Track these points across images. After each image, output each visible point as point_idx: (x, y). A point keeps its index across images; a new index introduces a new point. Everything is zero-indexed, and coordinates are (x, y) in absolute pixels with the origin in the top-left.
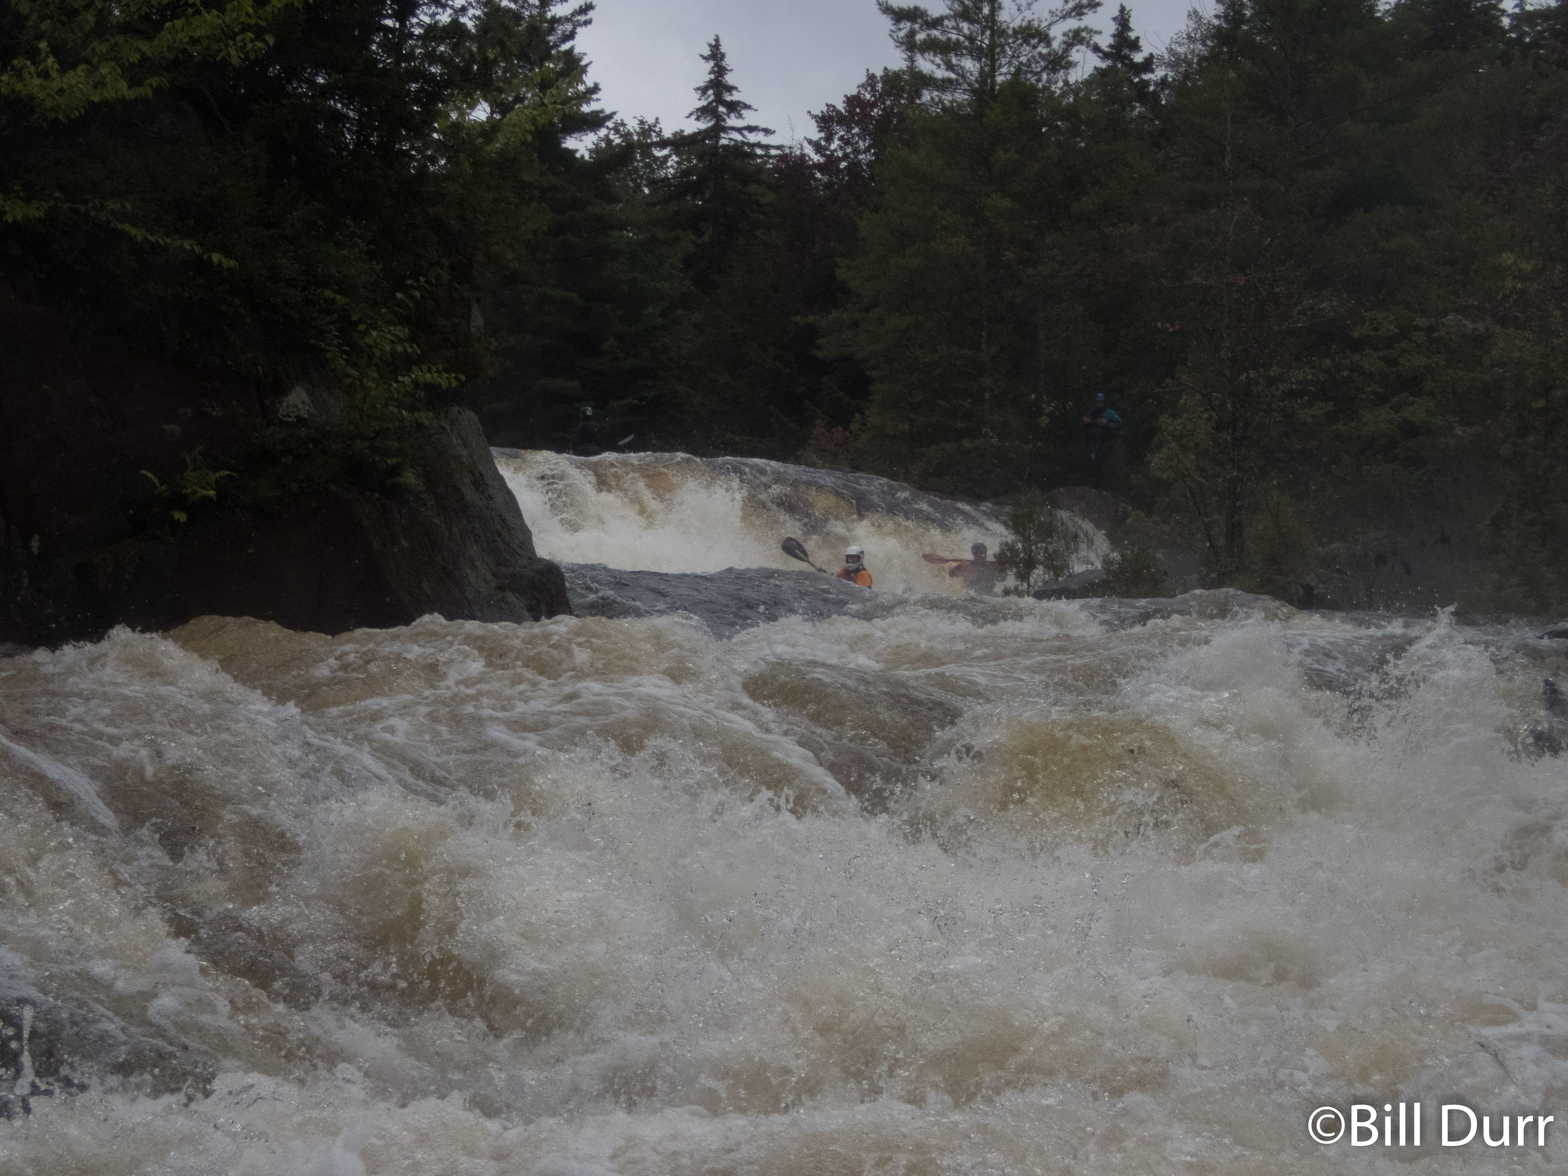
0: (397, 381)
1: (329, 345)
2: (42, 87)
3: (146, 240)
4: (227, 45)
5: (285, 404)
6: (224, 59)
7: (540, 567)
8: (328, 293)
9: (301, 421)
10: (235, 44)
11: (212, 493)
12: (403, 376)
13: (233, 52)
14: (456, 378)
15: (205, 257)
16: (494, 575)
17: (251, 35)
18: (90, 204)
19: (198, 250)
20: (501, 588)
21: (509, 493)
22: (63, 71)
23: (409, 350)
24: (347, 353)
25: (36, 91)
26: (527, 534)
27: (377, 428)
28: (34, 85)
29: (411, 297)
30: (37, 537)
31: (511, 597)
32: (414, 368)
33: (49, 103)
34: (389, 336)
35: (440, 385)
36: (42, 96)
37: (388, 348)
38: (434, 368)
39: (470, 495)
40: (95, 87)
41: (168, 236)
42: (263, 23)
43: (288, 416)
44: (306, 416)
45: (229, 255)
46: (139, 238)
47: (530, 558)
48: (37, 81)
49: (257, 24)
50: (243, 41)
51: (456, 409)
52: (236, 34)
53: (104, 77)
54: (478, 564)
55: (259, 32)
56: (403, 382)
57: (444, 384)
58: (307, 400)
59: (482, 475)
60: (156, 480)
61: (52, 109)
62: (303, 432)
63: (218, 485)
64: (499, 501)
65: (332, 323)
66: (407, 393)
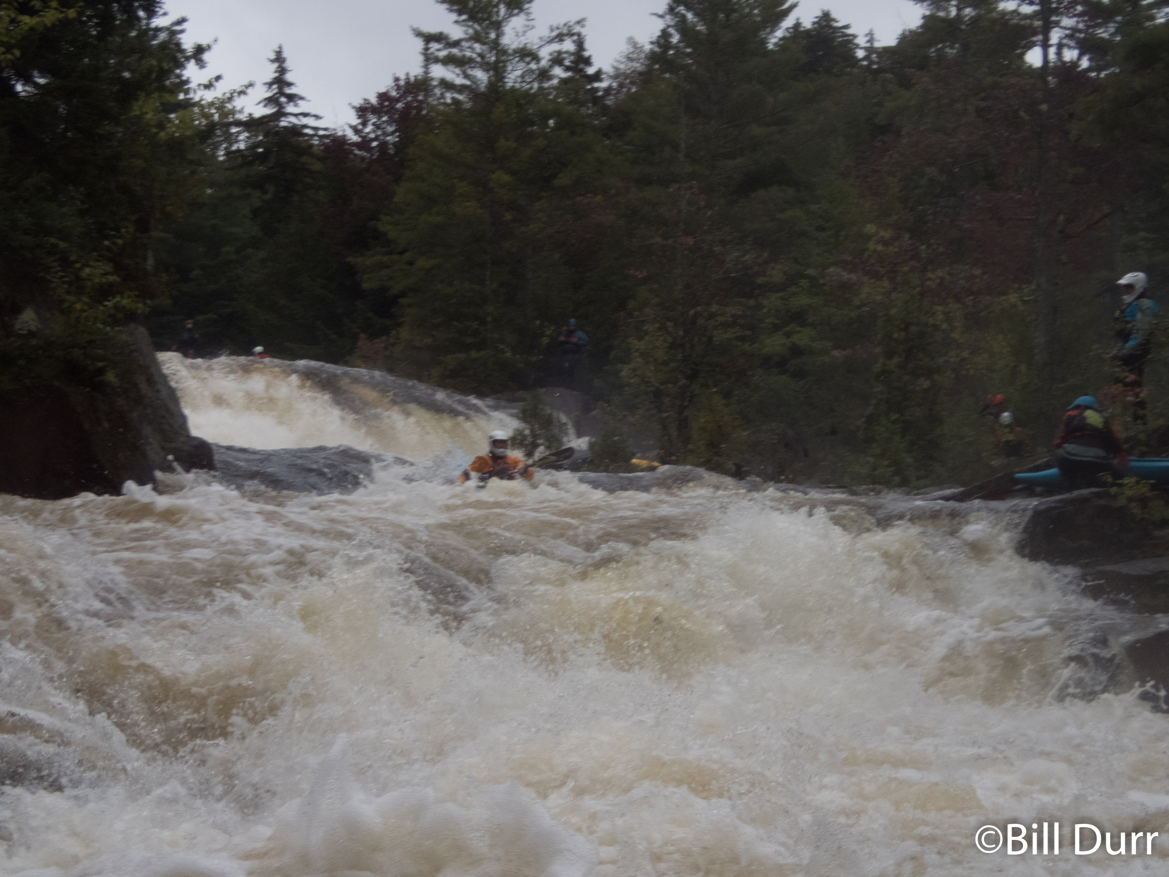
0: (104, 305)
1: (53, 277)
5: (19, 321)
7: (194, 442)
8: (53, 240)
9: (31, 334)
12: (109, 301)
21: (172, 389)
23: (113, 281)
24: (64, 283)
26: (184, 419)
27: (89, 339)
29: (115, 244)
32: (115, 294)
34: (98, 271)
35: (131, 310)
37: (97, 280)
38: (128, 295)
39: (145, 389)
43: (22, 329)
44: (34, 330)
47: (187, 436)
51: (134, 326)
56: (107, 307)
58: (35, 318)
62: (34, 342)
64: (164, 394)
65: (55, 261)
66: (110, 315)
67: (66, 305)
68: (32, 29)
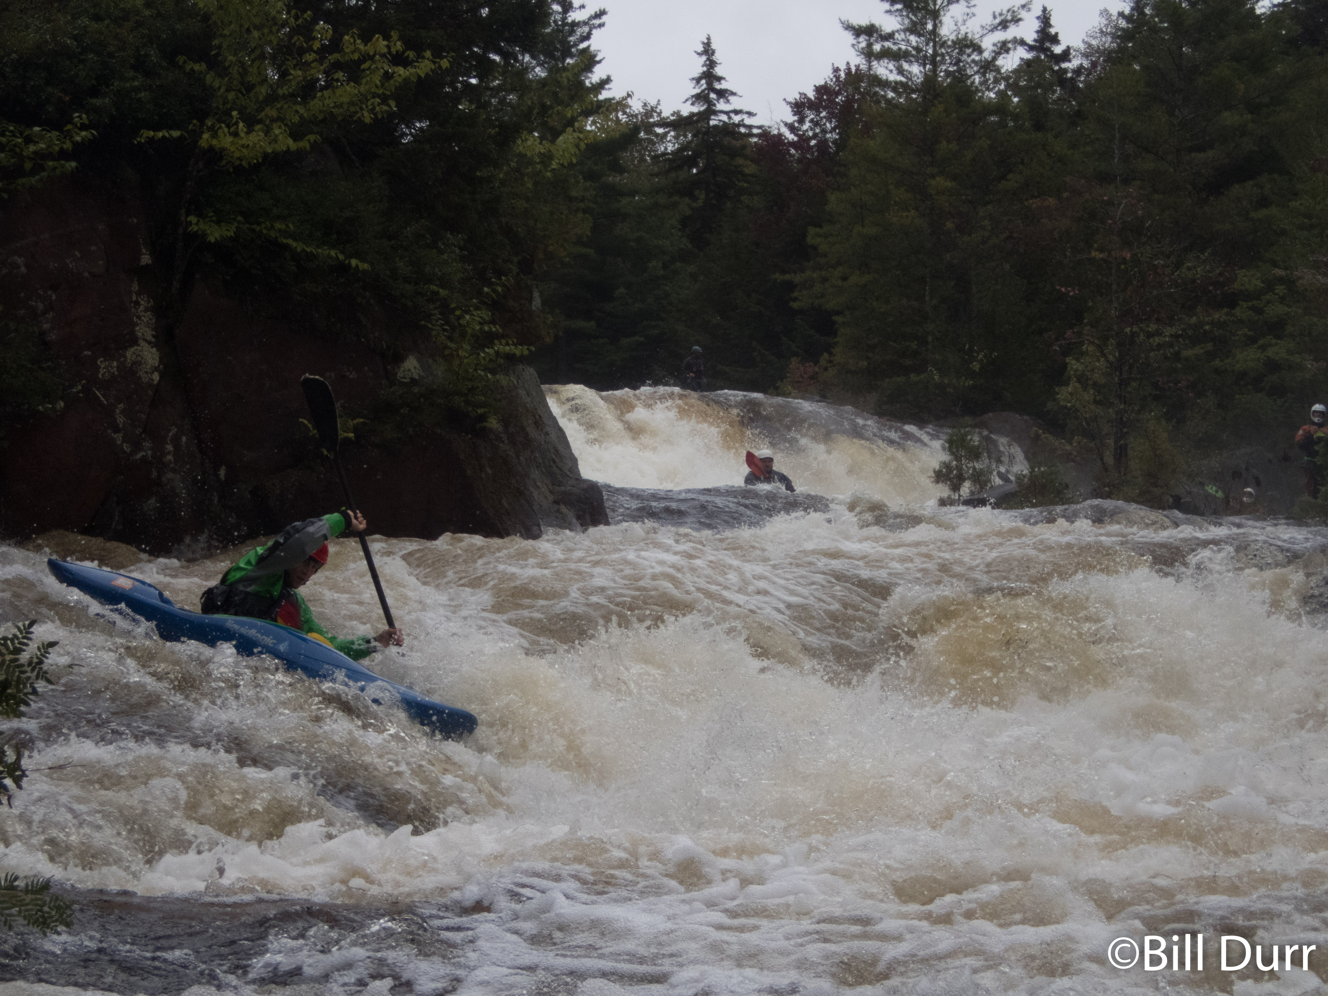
0: (484, 352)
1: (434, 325)
2: (232, 143)
3: (304, 250)
4: (361, 109)
5: (402, 369)
6: (359, 118)
7: (585, 486)
8: (433, 287)
9: (414, 381)
10: (367, 107)
11: (351, 435)
12: (488, 348)
13: (366, 114)
14: (528, 349)
15: (347, 262)
16: (551, 492)
17: (378, 100)
18: (263, 225)
19: (341, 257)
20: (556, 502)
21: (561, 430)
22: (248, 133)
23: (494, 329)
24: (445, 330)
25: (227, 145)
26: (574, 461)
27: (470, 386)
28: (226, 141)
29: (494, 291)
30: (224, 467)
31: (564, 509)
32: (496, 342)
33: (237, 154)
34: (477, 319)
35: (514, 355)
36: (232, 149)
37: (478, 328)
38: (510, 342)
39: (532, 432)
40: (270, 143)
41: (318, 247)
42: (388, 93)
43: (405, 378)
44: (417, 377)
45: (363, 260)
46: (299, 250)
47: (577, 479)
48: (229, 139)
49: (383, 93)
50: (372, 104)
51: (521, 367)
52: (368, 100)
53: (277, 136)
54: (539, 484)
55: (384, 100)
56: (488, 353)
57: (518, 353)
58: (418, 366)
59: (540, 417)
60: (310, 426)
61: (239, 158)
62: (416, 390)
63: (355, 430)
64: (553, 436)
65: (436, 308)
66: (491, 360)
67: (447, 352)
68: (406, 80)
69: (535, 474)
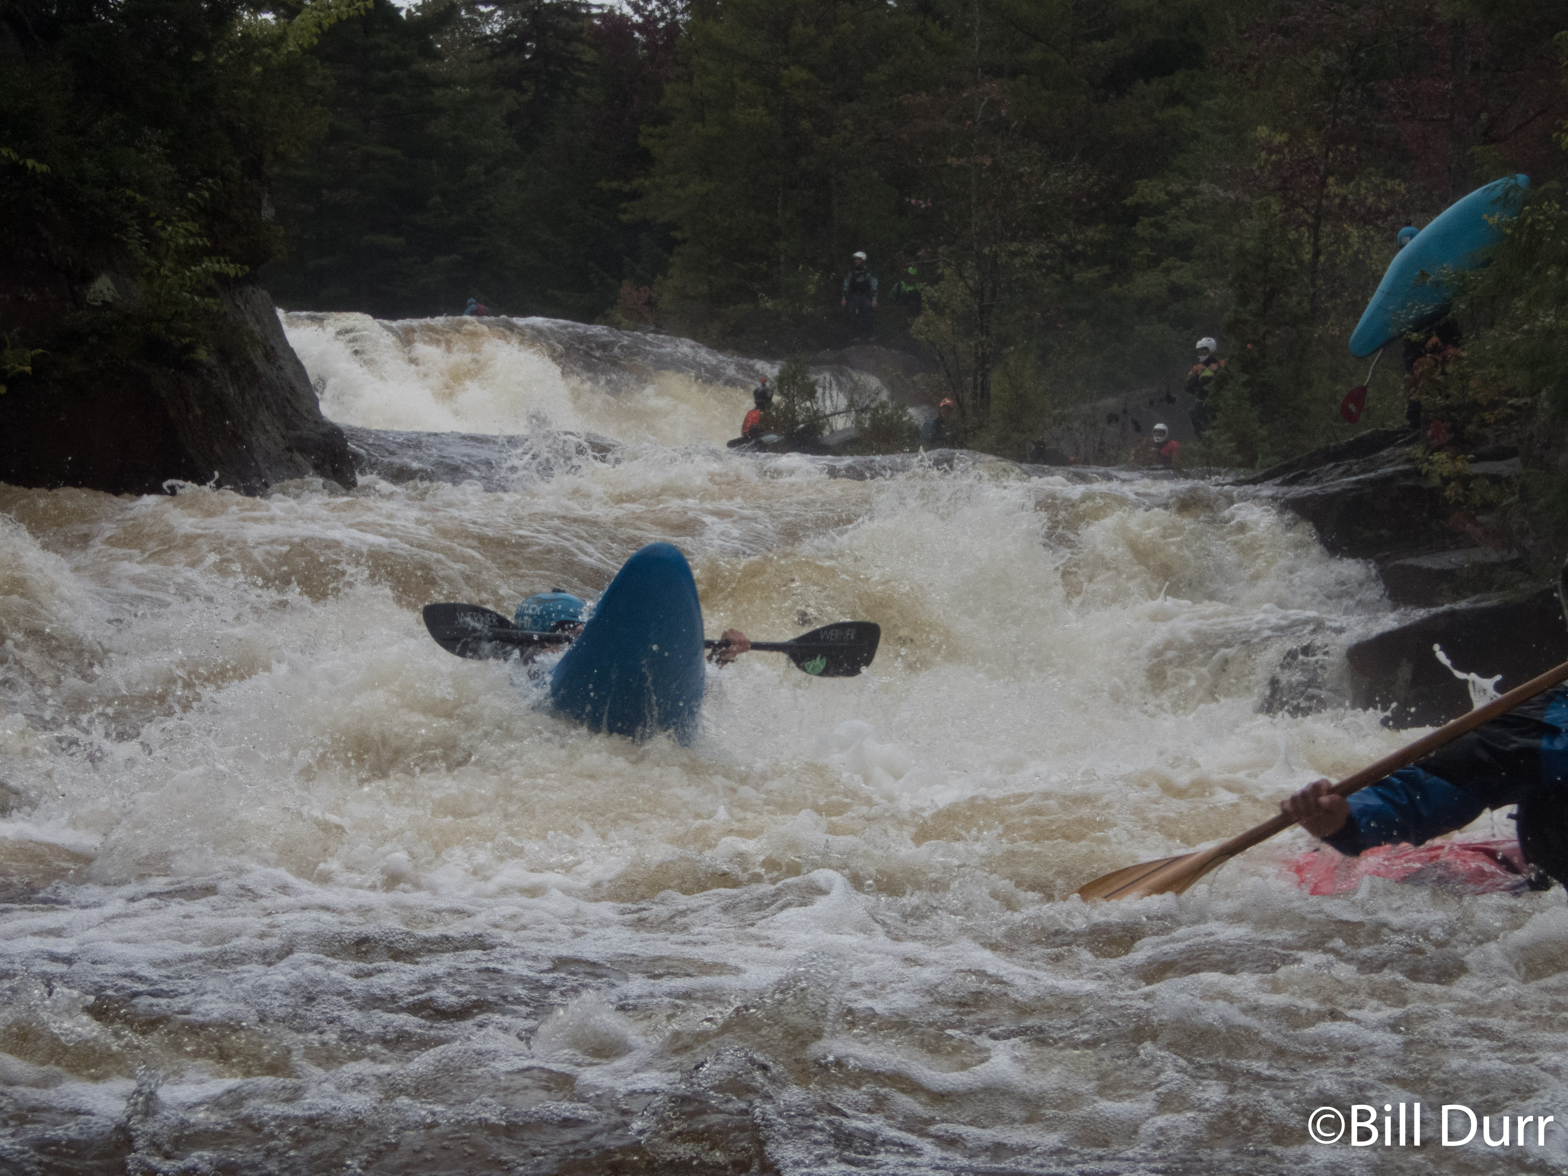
1: (131, 238)
5: (92, 290)
8: (129, 192)
9: (106, 305)
11: (28, 369)
12: (195, 265)
14: (241, 269)
15: (21, 162)
16: (284, 437)
19: (14, 156)
20: (289, 449)
26: (314, 400)
31: (298, 457)
44: (111, 300)
45: (41, 161)
54: (268, 427)
57: (232, 273)
58: (112, 286)
59: (273, 348)
62: (108, 315)
63: (34, 362)
64: (289, 371)
65: (132, 218)
66: (199, 282)
69: (264, 416)
